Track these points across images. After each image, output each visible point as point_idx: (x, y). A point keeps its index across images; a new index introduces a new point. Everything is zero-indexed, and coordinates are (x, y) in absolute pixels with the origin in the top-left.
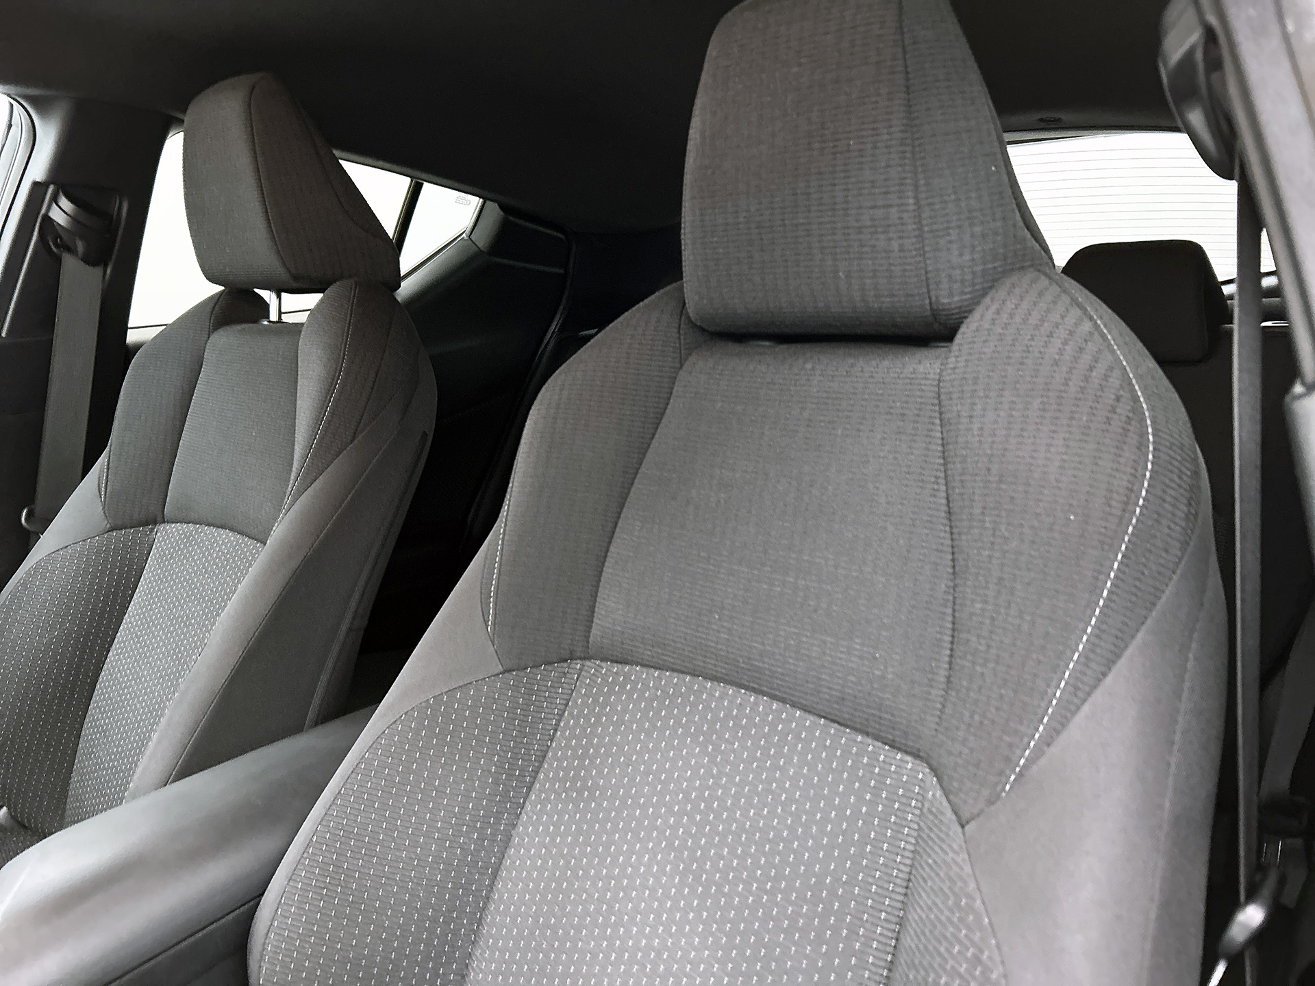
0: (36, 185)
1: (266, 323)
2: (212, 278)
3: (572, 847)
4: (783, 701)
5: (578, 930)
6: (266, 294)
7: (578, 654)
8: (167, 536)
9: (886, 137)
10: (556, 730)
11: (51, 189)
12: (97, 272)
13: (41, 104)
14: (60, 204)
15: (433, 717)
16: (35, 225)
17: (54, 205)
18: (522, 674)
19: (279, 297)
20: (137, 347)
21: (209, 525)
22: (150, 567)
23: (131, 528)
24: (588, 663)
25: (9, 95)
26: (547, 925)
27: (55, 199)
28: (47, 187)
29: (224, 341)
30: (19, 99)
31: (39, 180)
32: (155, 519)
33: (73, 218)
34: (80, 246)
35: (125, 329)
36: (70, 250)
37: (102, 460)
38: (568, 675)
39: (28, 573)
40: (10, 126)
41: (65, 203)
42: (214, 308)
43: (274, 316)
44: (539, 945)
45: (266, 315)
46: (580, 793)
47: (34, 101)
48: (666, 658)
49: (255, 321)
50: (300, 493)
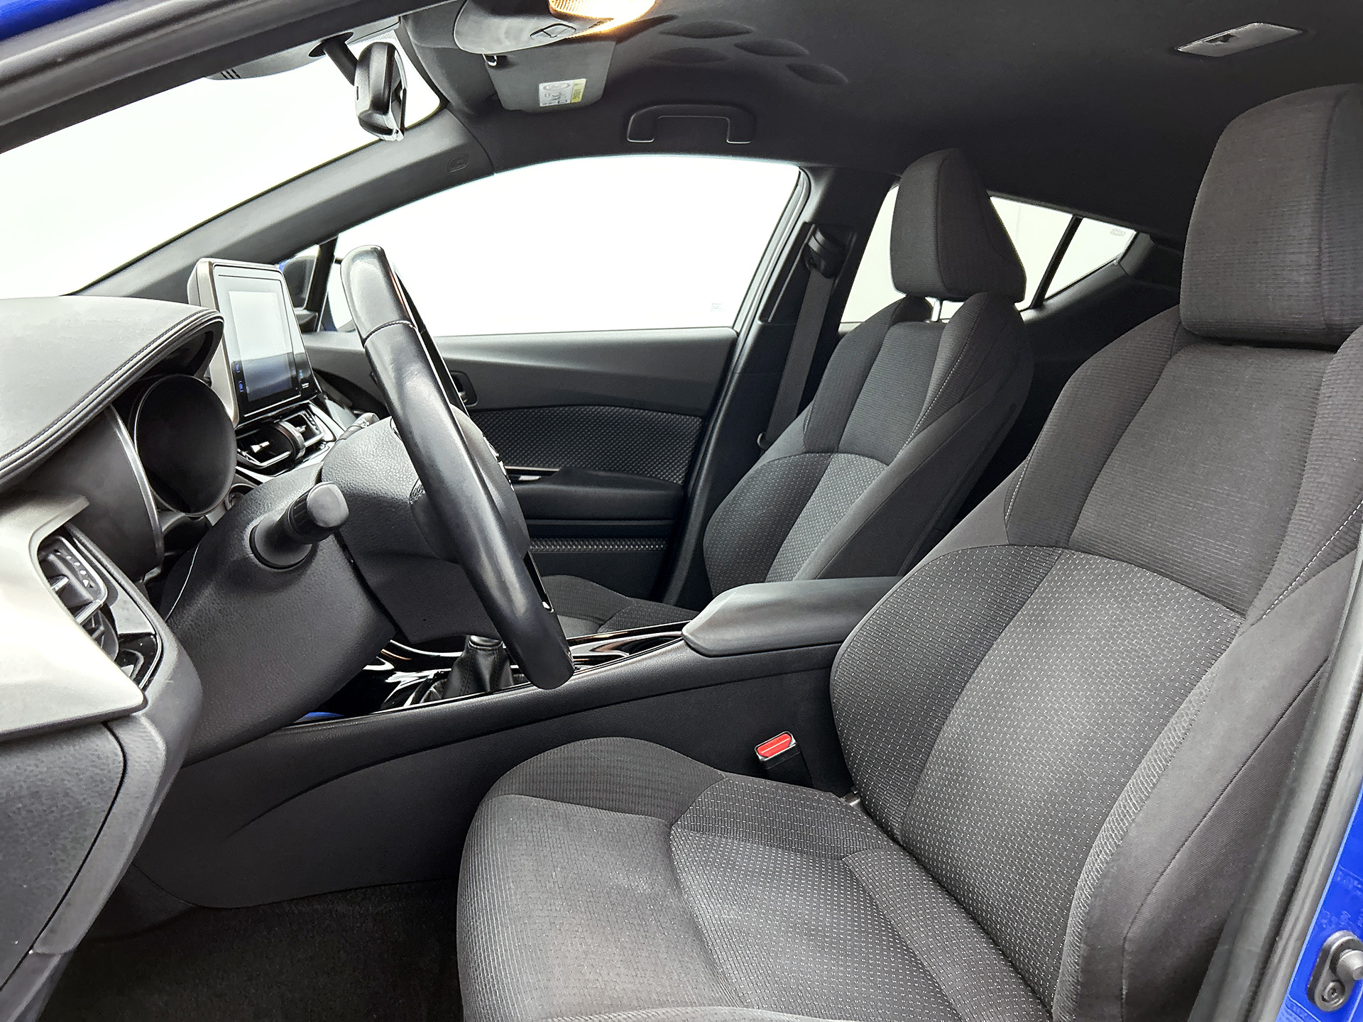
0: (805, 224)
1: (928, 322)
2: (898, 287)
3: (1025, 651)
4: (1177, 580)
5: (1015, 696)
6: (932, 301)
7: (1061, 544)
8: (839, 460)
9: (1305, 207)
10: (1035, 589)
11: (813, 226)
12: (830, 282)
13: (816, 172)
14: (817, 237)
15: (959, 562)
16: (800, 249)
17: (813, 237)
18: (1021, 549)
19: (941, 304)
20: (844, 334)
21: (863, 456)
22: (824, 480)
23: (818, 453)
24: (1066, 551)
25: (800, 168)
26: (999, 692)
27: (814, 234)
28: (811, 225)
29: (898, 331)
30: (806, 171)
31: (807, 221)
32: (833, 450)
33: (822, 246)
34: (823, 264)
35: (839, 323)
36: (816, 266)
37: (809, 408)
38: (1052, 556)
39: (756, 472)
40: (797, 185)
41: (819, 236)
42: (896, 310)
43: (934, 318)
44: (991, 702)
45: (929, 316)
46: (1038, 623)
47: (813, 170)
48: (1114, 551)
49: (922, 320)
50: (919, 431)
